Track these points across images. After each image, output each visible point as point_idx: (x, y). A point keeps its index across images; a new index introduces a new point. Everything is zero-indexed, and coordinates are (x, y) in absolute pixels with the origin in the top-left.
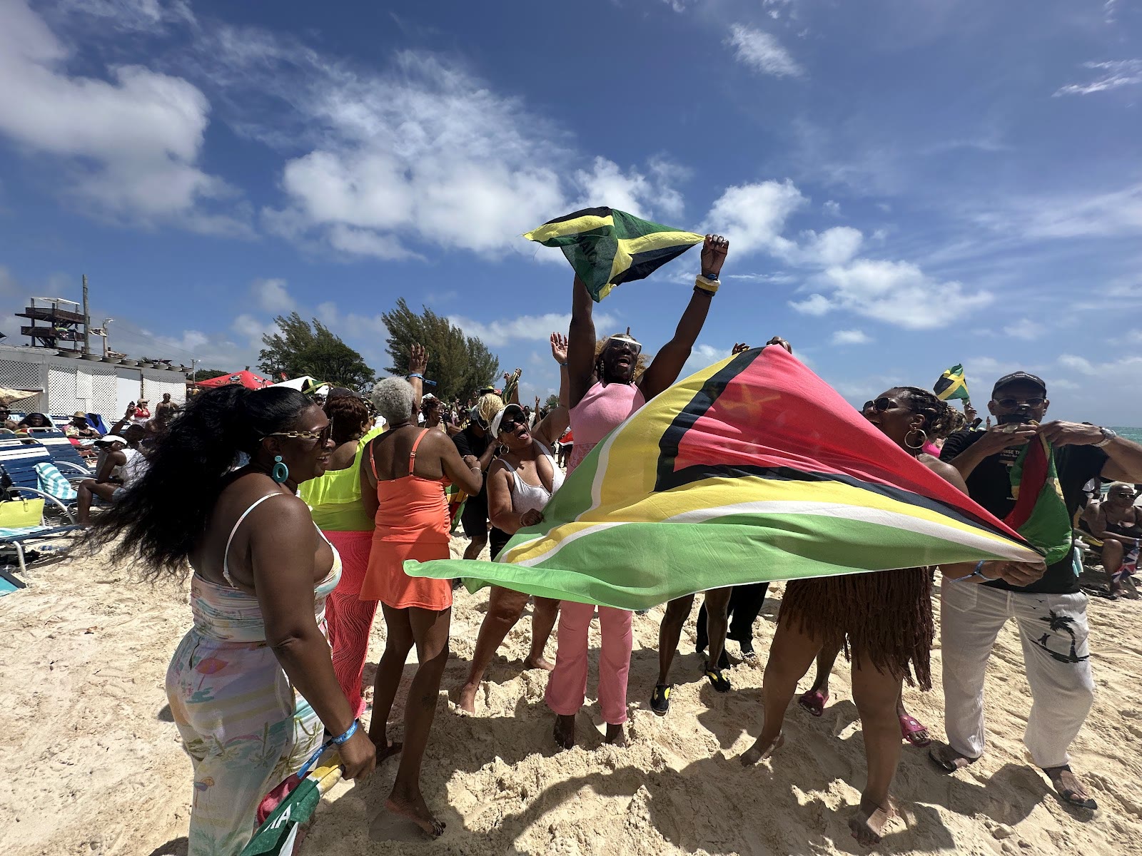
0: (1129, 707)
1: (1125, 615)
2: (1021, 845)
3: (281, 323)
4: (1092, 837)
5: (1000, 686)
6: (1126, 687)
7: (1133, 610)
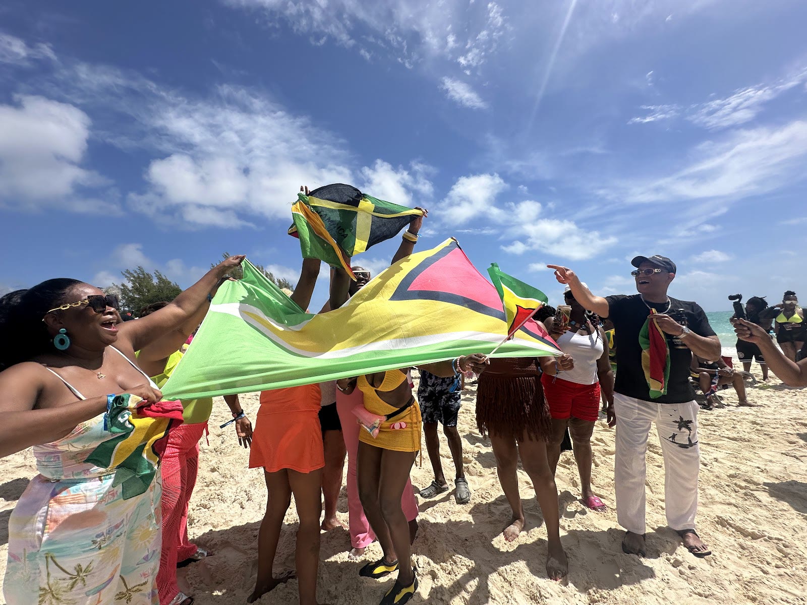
0: (732, 472)
1: (719, 418)
2: (691, 568)
3: (128, 275)
4: (729, 556)
5: (658, 471)
6: (728, 460)
7: (722, 415)
